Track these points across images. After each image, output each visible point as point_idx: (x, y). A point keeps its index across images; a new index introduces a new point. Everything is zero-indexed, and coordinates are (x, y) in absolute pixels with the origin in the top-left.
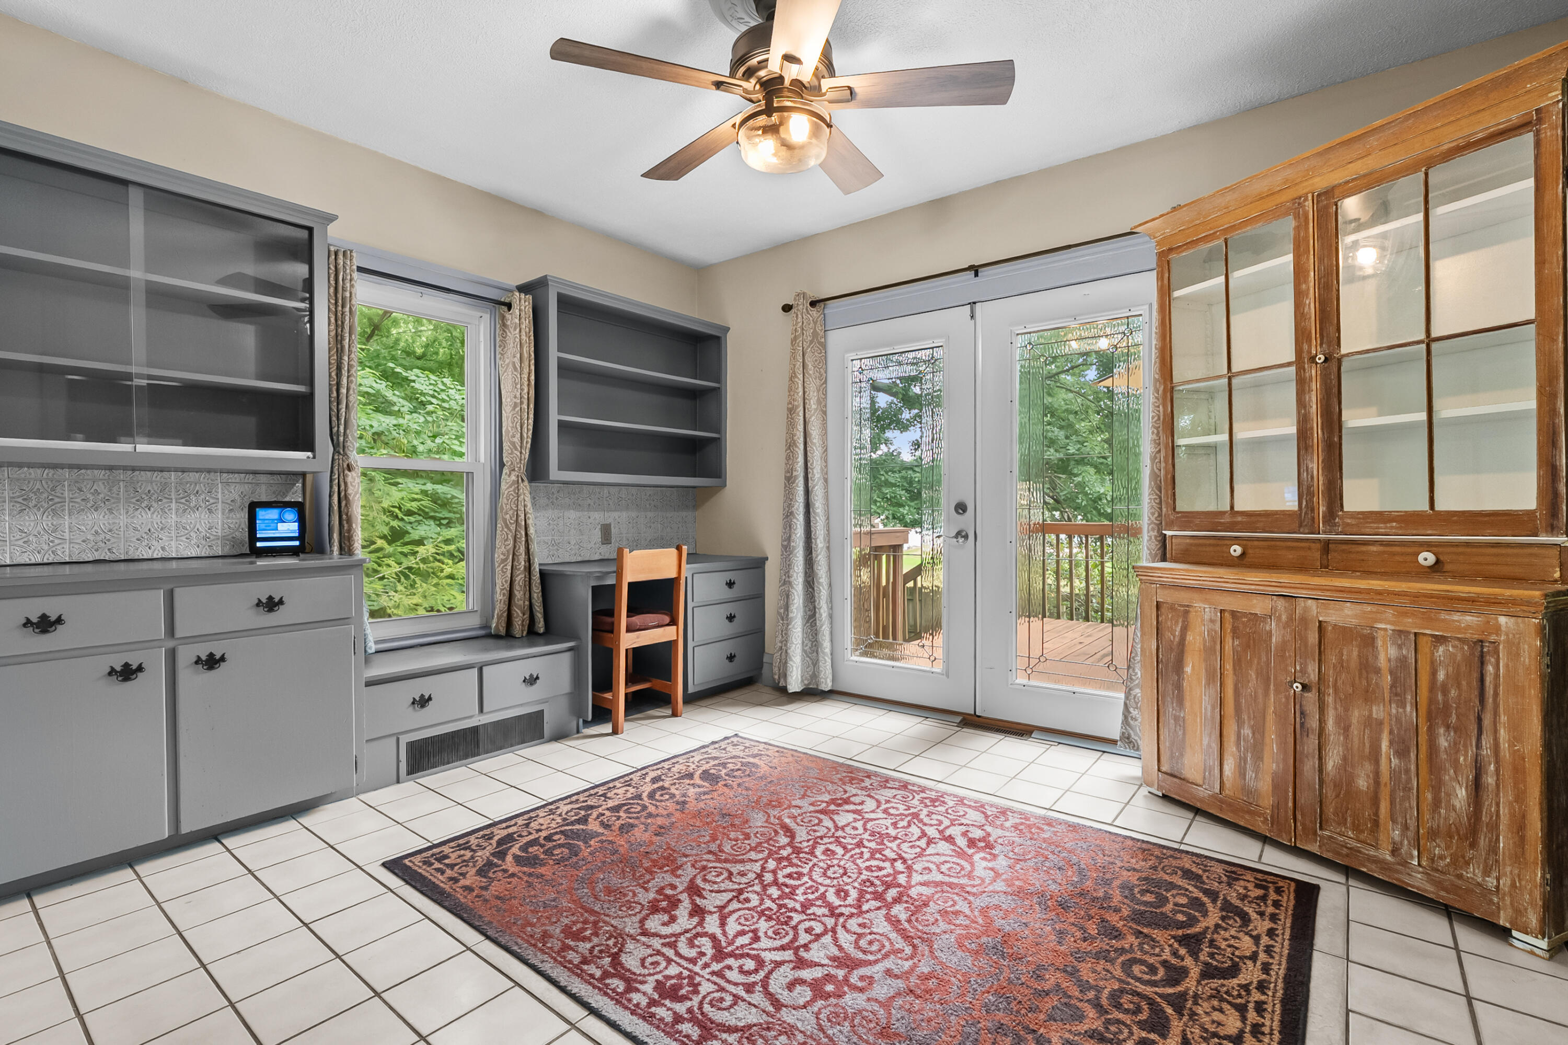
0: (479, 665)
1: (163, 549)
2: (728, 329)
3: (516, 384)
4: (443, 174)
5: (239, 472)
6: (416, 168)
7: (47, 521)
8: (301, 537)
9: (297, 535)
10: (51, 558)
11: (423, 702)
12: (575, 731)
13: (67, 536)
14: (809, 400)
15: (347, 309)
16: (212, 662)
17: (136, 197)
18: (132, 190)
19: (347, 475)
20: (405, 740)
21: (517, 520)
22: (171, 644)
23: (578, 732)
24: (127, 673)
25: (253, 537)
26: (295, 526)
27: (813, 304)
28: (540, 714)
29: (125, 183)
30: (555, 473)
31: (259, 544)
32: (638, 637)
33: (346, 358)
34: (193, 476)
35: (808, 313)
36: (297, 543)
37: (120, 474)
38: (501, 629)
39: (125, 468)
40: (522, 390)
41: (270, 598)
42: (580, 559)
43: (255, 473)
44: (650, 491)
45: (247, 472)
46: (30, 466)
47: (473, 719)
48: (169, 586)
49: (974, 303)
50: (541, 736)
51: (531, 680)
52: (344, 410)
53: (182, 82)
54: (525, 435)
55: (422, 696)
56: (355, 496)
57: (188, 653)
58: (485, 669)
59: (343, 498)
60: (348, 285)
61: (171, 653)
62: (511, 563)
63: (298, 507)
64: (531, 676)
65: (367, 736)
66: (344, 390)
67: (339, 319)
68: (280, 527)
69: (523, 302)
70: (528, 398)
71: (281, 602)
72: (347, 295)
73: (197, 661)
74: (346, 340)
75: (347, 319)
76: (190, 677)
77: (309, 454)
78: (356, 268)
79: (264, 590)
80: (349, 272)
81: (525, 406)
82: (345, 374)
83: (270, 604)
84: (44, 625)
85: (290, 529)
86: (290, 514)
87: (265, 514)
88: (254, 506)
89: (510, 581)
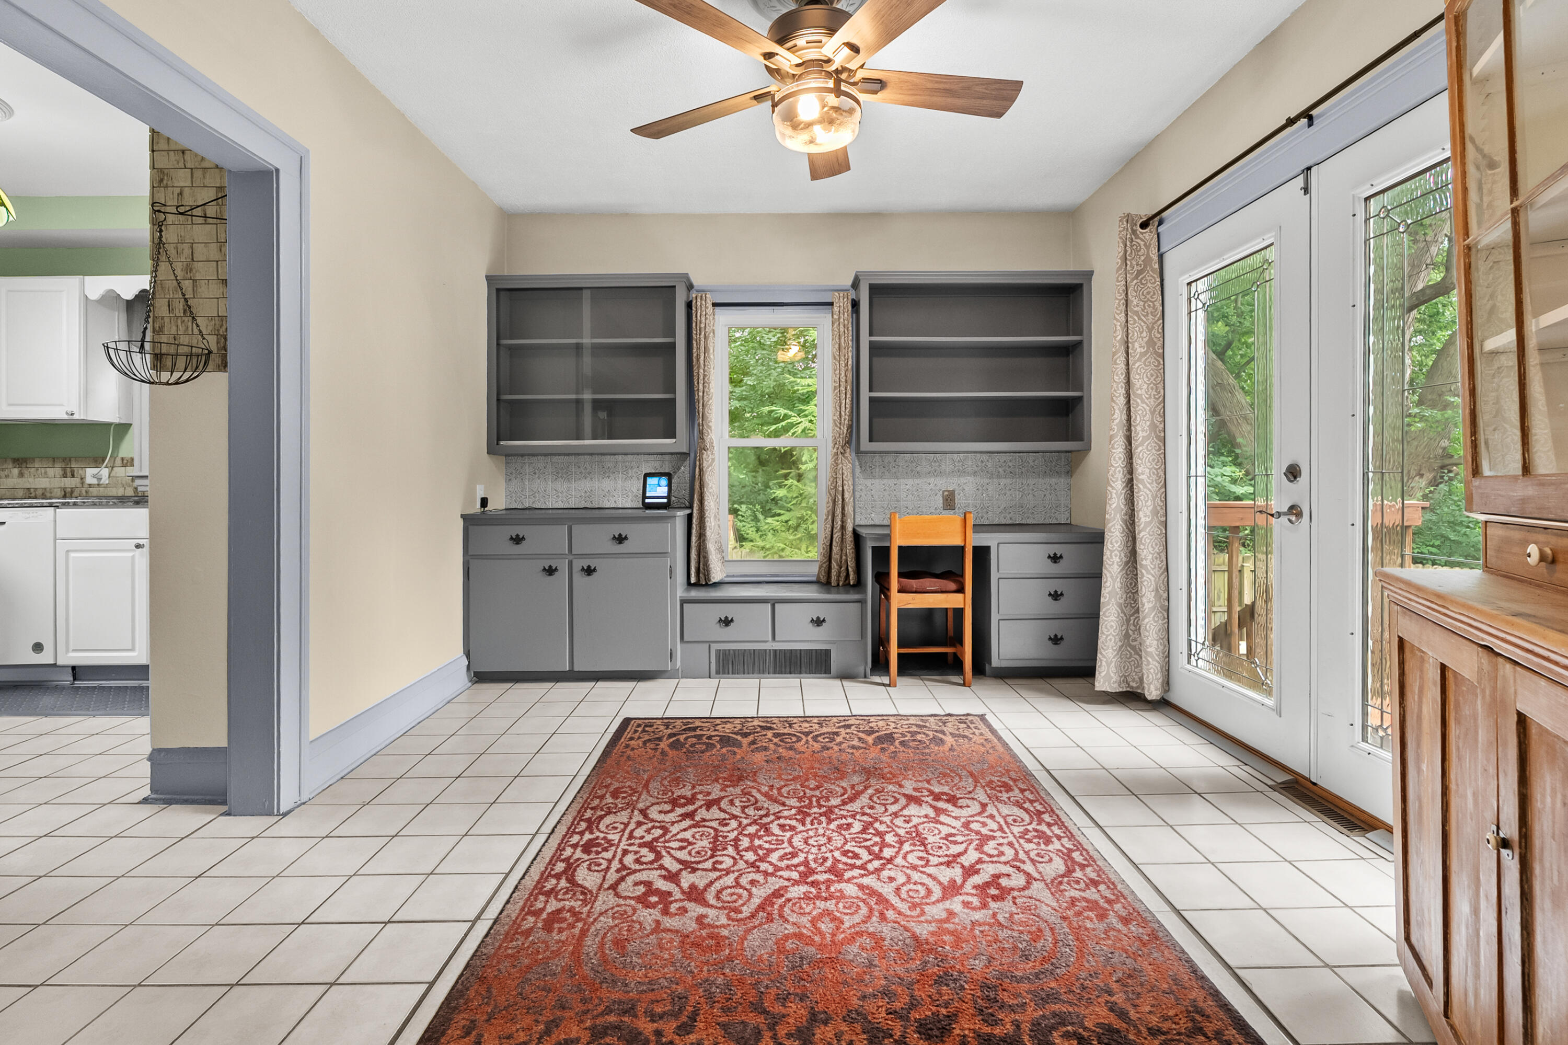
0: (773, 602)
1: (615, 502)
2: (1090, 274)
3: (835, 370)
4: (789, 212)
5: (654, 454)
6: (769, 215)
7: (565, 485)
8: (668, 497)
9: (666, 495)
10: (566, 506)
11: (727, 622)
12: (863, 674)
13: (573, 493)
14: (1133, 343)
15: (702, 336)
16: (589, 571)
17: (586, 294)
18: (584, 291)
19: (703, 454)
20: (715, 647)
21: (835, 487)
22: (571, 557)
23: (865, 677)
24: (550, 571)
25: (644, 497)
26: (666, 489)
27: (1144, 225)
28: (827, 653)
29: (581, 289)
30: (865, 444)
31: (647, 501)
32: (913, 599)
33: (701, 371)
34: (630, 457)
35: (1137, 237)
36: (665, 501)
37: (597, 458)
38: (822, 577)
39: (598, 454)
40: (840, 374)
41: (620, 535)
42: (871, 523)
43: (662, 454)
44: (1004, 457)
45: (657, 454)
46: (559, 455)
47: (767, 644)
48: (570, 524)
49: (1309, 169)
50: (827, 671)
51: (818, 622)
52: (701, 407)
53: (627, 215)
54: (843, 413)
55: (726, 618)
56: (708, 468)
57: (579, 564)
58: (777, 605)
59: (701, 470)
60: (703, 319)
61: (570, 563)
62: (830, 522)
63: (669, 476)
64: (818, 618)
65: (686, 639)
66: (701, 394)
67: (698, 344)
68: (658, 489)
69: (841, 299)
70: (846, 381)
71: (626, 538)
72: (703, 325)
73: (583, 569)
74: (702, 358)
75: (702, 343)
76: (579, 579)
77: (674, 440)
78: (715, 305)
79: (617, 529)
80: (704, 309)
81: (843, 389)
82: (701, 382)
83: (620, 539)
84: (517, 540)
85: (663, 491)
86: (664, 481)
87: (651, 481)
88: (647, 475)
89: (829, 537)
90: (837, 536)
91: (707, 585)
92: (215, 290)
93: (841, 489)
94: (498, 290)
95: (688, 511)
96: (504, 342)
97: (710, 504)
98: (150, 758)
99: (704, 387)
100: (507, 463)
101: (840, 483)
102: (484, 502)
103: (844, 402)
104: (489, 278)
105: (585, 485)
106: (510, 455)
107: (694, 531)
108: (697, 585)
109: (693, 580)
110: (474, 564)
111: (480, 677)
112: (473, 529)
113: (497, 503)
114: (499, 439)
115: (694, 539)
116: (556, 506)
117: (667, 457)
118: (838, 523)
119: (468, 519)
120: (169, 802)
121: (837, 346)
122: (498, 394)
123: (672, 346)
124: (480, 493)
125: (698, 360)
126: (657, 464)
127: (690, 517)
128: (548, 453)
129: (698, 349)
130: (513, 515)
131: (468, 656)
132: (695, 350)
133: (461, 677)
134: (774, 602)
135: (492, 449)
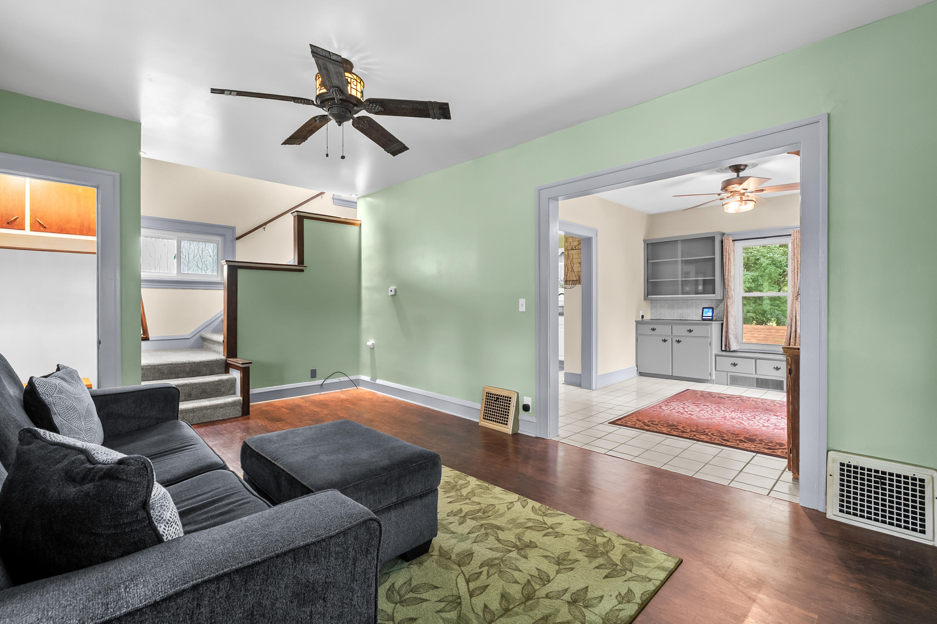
1: (692, 318)
3: (792, 264)
5: (707, 300)
7: (672, 311)
8: (712, 316)
11: (735, 365)
13: (675, 314)
15: (727, 254)
16: (679, 342)
17: (679, 243)
18: (679, 241)
19: (728, 300)
20: (729, 374)
21: (792, 314)
22: (672, 336)
24: (665, 341)
25: (702, 316)
26: (711, 313)
28: (782, 381)
29: (677, 241)
31: (703, 318)
33: (727, 268)
34: (698, 301)
36: (711, 318)
37: (685, 301)
40: (794, 266)
41: (691, 329)
43: (710, 300)
46: (670, 300)
47: (753, 375)
48: (672, 325)
50: (782, 389)
51: (777, 369)
55: (734, 363)
56: (730, 305)
57: (675, 339)
58: (757, 360)
59: (727, 306)
60: (728, 247)
61: (672, 339)
62: (790, 329)
63: (713, 308)
64: (777, 367)
65: (717, 369)
66: (727, 276)
67: (726, 257)
68: (708, 313)
69: (795, 234)
70: (798, 268)
71: (692, 331)
72: (727, 250)
73: (676, 341)
74: (727, 263)
75: (727, 257)
76: (675, 344)
77: (714, 295)
78: (733, 241)
79: (689, 327)
80: (728, 243)
81: (796, 272)
82: (727, 272)
83: (690, 331)
84: (653, 330)
85: (710, 314)
86: (711, 310)
87: (705, 310)
88: (704, 308)
89: (789, 335)
90: (793, 335)
91: (730, 351)
92: (578, 265)
93: (795, 315)
94: (647, 244)
95: (722, 322)
96: (650, 261)
97: (731, 320)
98: (564, 374)
99: (728, 274)
100: (651, 303)
101: (794, 312)
102: (643, 317)
103: (796, 277)
104: (644, 241)
105: (680, 311)
106: (652, 300)
107: (724, 330)
108: (725, 351)
109: (723, 349)
110: (639, 337)
111: (641, 374)
112: (639, 326)
113: (647, 317)
114: (648, 295)
115: (724, 333)
116: (669, 319)
117: (714, 301)
118: (793, 329)
119: (637, 322)
120: (569, 385)
121: (793, 253)
122: (648, 280)
123: (713, 259)
124: (641, 314)
125: (726, 263)
126: (710, 304)
127: (722, 324)
128: (666, 300)
129: (726, 259)
130: (654, 321)
131: (637, 367)
132: (724, 260)
133: (635, 373)
134: (756, 359)
135: (645, 299)
